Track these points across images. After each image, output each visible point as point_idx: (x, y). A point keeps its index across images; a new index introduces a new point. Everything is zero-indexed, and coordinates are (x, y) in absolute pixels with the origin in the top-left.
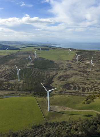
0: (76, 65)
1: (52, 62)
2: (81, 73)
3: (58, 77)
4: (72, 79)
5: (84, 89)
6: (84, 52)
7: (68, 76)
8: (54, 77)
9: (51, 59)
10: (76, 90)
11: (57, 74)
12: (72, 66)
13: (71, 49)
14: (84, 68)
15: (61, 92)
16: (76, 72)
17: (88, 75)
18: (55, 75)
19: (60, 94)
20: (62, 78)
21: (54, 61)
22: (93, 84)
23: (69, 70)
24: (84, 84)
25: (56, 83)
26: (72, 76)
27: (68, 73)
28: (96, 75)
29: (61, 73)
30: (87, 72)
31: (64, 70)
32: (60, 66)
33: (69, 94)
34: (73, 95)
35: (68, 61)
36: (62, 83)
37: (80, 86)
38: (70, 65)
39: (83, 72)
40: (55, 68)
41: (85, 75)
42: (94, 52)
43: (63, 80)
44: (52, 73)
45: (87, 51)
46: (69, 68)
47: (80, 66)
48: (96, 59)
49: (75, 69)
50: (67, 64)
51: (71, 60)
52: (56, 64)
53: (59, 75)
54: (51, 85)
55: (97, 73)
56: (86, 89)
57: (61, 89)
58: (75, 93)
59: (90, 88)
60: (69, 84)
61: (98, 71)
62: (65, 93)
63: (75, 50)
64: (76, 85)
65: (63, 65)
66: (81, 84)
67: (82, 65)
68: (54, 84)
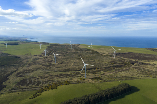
0: (43, 59)
1: (17, 57)
2: (45, 67)
3: (16, 73)
4: (32, 74)
5: (39, 83)
6: (56, 46)
7: (29, 72)
8: (11, 73)
9: (17, 54)
10: (30, 85)
11: (17, 70)
12: (38, 61)
13: (44, 43)
14: (49, 61)
15: (13, 89)
16: (40, 66)
17: (50, 68)
18: (14, 72)
19: (9, 92)
20: (21, 74)
21: (20, 56)
22: (51, 77)
23: (33, 65)
24: (42, 78)
25: (10, 80)
26: (32, 71)
27: (31, 68)
28: (58, 67)
29: (21, 69)
30: (51, 65)
31: (27, 66)
32: (25, 61)
33: (20, 91)
34: (24, 91)
35: (36, 55)
36: (19, 79)
37: (36, 81)
38: (37, 60)
39: (47, 66)
40: (17, 64)
41: (48, 68)
42: (65, 45)
43: (21, 76)
44: (10, 70)
45: (59, 45)
46: (35, 62)
47: (47, 60)
48: (64, 52)
49: (39, 64)
50: (34, 59)
51: (40, 54)
52: (21, 59)
53: (18, 72)
54: (4, 84)
55: (60, 65)
56: (41, 83)
57: (14, 86)
58: (27, 88)
59: (45, 81)
60: (26, 79)
61: (61, 63)
62: (16, 90)
63: (48, 43)
64: (33, 80)
65: (29, 60)
66: (38, 79)
67: (49, 58)
68: (8, 81)
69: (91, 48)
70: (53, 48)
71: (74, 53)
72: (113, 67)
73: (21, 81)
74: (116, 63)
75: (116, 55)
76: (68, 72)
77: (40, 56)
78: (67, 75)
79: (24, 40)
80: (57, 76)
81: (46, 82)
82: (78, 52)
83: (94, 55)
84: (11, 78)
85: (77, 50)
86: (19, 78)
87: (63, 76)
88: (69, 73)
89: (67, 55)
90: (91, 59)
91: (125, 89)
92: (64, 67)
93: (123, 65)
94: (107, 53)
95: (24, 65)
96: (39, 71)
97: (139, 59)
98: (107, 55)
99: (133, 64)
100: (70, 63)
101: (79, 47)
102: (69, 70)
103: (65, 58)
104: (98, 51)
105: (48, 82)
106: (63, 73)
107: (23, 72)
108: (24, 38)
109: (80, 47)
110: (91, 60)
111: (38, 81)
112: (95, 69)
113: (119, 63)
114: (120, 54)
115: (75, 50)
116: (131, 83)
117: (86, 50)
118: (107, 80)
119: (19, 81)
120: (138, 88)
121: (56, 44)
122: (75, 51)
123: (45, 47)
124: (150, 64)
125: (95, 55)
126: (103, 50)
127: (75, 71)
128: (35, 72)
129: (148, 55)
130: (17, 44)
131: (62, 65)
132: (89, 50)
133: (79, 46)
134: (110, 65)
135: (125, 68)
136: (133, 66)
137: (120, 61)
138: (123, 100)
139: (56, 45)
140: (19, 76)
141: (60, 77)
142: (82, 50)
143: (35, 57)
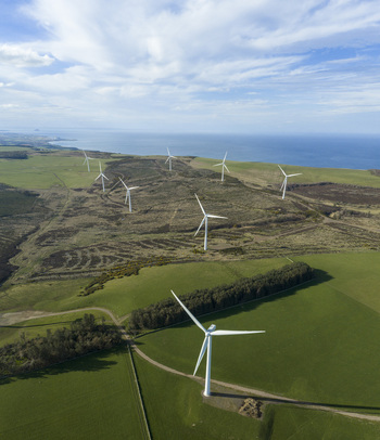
0: (99, 199)
1: (29, 195)
2: (105, 221)
3: (37, 237)
4: (75, 240)
5: (95, 260)
6: (130, 162)
7: (68, 233)
8: (25, 238)
9: (31, 187)
10: (75, 267)
11: (37, 228)
12: (85, 205)
13: (96, 154)
14: (116, 207)
15: (36, 275)
16: (93, 219)
17: (119, 224)
18: (30, 234)
19: (28, 282)
20: (49, 239)
21: (38, 191)
22: (123, 246)
23: (76, 215)
24: (101, 249)
25: (26, 254)
26: (76, 232)
27: (70, 223)
28: (139, 222)
29: (47, 227)
30: (121, 216)
31: (61, 217)
32: (53, 206)
33: (54, 279)
34: (63, 279)
35: (80, 190)
36: (45, 251)
37: (89, 255)
38: (83, 202)
39: (111, 219)
40: (34, 214)
41: (113, 225)
42: (154, 160)
43: (49, 244)
44: (21, 228)
45: (138, 159)
46: (78, 208)
47: (109, 202)
48: (153, 179)
49: (91, 213)
50: (75, 200)
51: (89, 186)
52: (41, 200)
53: (41, 233)
54: (11, 261)
55: (143, 217)
56: (99, 261)
57: (37, 268)
58: (70, 273)
59: (110, 257)
60: (63, 252)
61: (146, 212)
62: (44, 277)
63: (108, 155)
64: (79, 253)
65: (63, 202)
66: (92, 250)
67: (114, 198)
68: (19, 257)
69: (224, 169)
70: (123, 167)
71: (179, 183)
72: (276, 221)
73: (52, 256)
74: (284, 211)
75: (288, 189)
76: (163, 235)
77: (91, 191)
78: (162, 241)
79: (39, 144)
80: (138, 244)
81: (112, 259)
82: (189, 180)
83: (230, 190)
84: (27, 248)
85: (185, 174)
86: (47, 248)
87: (151, 244)
88: (166, 236)
89: (160, 189)
90: (223, 201)
91: (298, 277)
92: (153, 221)
93: (302, 216)
94: (264, 184)
95: (52, 216)
96: (92, 232)
97: (345, 202)
98: (265, 190)
99: (327, 214)
100: (169, 211)
101: (190, 167)
102: (165, 229)
103: (156, 198)
104: (241, 177)
105: (116, 259)
106: (153, 237)
107: (54, 234)
108: (40, 138)
109: (195, 165)
110: (221, 204)
111: (93, 257)
112: (230, 226)
113: (292, 212)
114: (298, 186)
115: (180, 175)
116: (314, 262)
117: (208, 176)
118: (257, 255)
119: (48, 256)
120: (330, 273)
121: (129, 157)
122: (180, 178)
123: (101, 164)
124: (370, 216)
125: (233, 189)
126: (254, 176)
127: (182, 231)
128: (81, 233)
129: (371, 190)
130: (23, 156)
131: (148, 215)
132: (218, 175)
133: (191, 164)
134: (270, 216)
135: (306, 226)
136: (327, 220)
137: (296, 205)
138: (289, 299)
139: (128, 159)
140: (44, 243)
141: (144, 247)
142: (198, 174)
143: (77, 194)
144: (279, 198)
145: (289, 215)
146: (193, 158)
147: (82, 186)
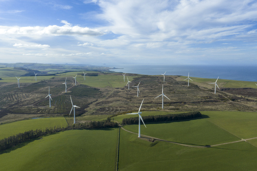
0: (125, 92)
2: (125, 99)
3: (96, 103)
4: (111, 104)
6: (145, 78)
7: (109, 102)
8: (92, 103)
10: (108, 112)
11: (97, 100)
13: (130, 74)
15: (94, 113)
16: (120, 99)
17: (131, 100)
19: (90, 115)
24: (120, 107)
26: (112, 102)
27: (110, 99)
28: (140, 100)
29: (100, 100)
31: (107, 98)
33: (100, 114)
36: (98, 107)
37: (115, 109)
39: (128, 99)
41: (128, 101)
42: (158, 77)
43: (100, 105)
44: (90, 101)
45: (150, 77)
46: (116, 94)
47: (129, 93)
48: (153, 85)
49: (120, 97)
50: (115, 92)
51: (123, 87)
52: (100, 91)
53: (98, 102)
54: (85, 109)
55: (142, 99)
56: (118, 111)
58: (106, 113)
59: (123, 110)
62: (96, 114)
63: (135, 75)
64: (111, 108)
65: (109, 92)
66: (117, 108)
67: (133, 91)
68: (89, 108)
70: (141, 80)
73: (101, 108)
74: (210, 98)
75: (222, 90)
77: (123, 89)
78: (147, 106)
79: (104, 71)
82: (172, 85)
83: (190, 90)
84: (91, 106)
85: (171, 83)
89: (155, 89)
91: (192, 115)
92: (146, 100)
93: (219, 100)
94: (210, 88)
95: (104, 97)
96: (118, 103)
101: (175, 80)
105: (125, 110)
107: (103, 102)
112: (181, 103)
115: (168, 83)
117: (182, 84)
119: (99, 109)
121: (146, 76)
122: (167, 85)
125: (192, 89)
127: (157, 104)
128: (114, 103)
132: (186, 83)
133: (177, 79)
134: (202, 99)
136: (230, 102)
137: (220, 96)
140: (98, 105)
142: (177, 83)
143: (116, 90)
144: (213, 93)
145: (212, 99)
146: (179, 76)
147: (119, 87)
